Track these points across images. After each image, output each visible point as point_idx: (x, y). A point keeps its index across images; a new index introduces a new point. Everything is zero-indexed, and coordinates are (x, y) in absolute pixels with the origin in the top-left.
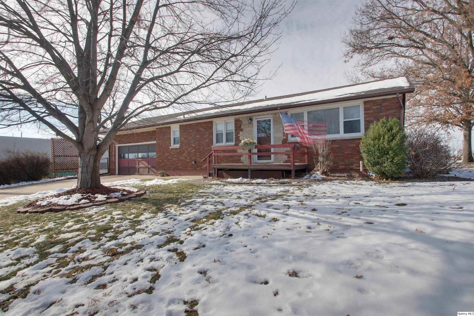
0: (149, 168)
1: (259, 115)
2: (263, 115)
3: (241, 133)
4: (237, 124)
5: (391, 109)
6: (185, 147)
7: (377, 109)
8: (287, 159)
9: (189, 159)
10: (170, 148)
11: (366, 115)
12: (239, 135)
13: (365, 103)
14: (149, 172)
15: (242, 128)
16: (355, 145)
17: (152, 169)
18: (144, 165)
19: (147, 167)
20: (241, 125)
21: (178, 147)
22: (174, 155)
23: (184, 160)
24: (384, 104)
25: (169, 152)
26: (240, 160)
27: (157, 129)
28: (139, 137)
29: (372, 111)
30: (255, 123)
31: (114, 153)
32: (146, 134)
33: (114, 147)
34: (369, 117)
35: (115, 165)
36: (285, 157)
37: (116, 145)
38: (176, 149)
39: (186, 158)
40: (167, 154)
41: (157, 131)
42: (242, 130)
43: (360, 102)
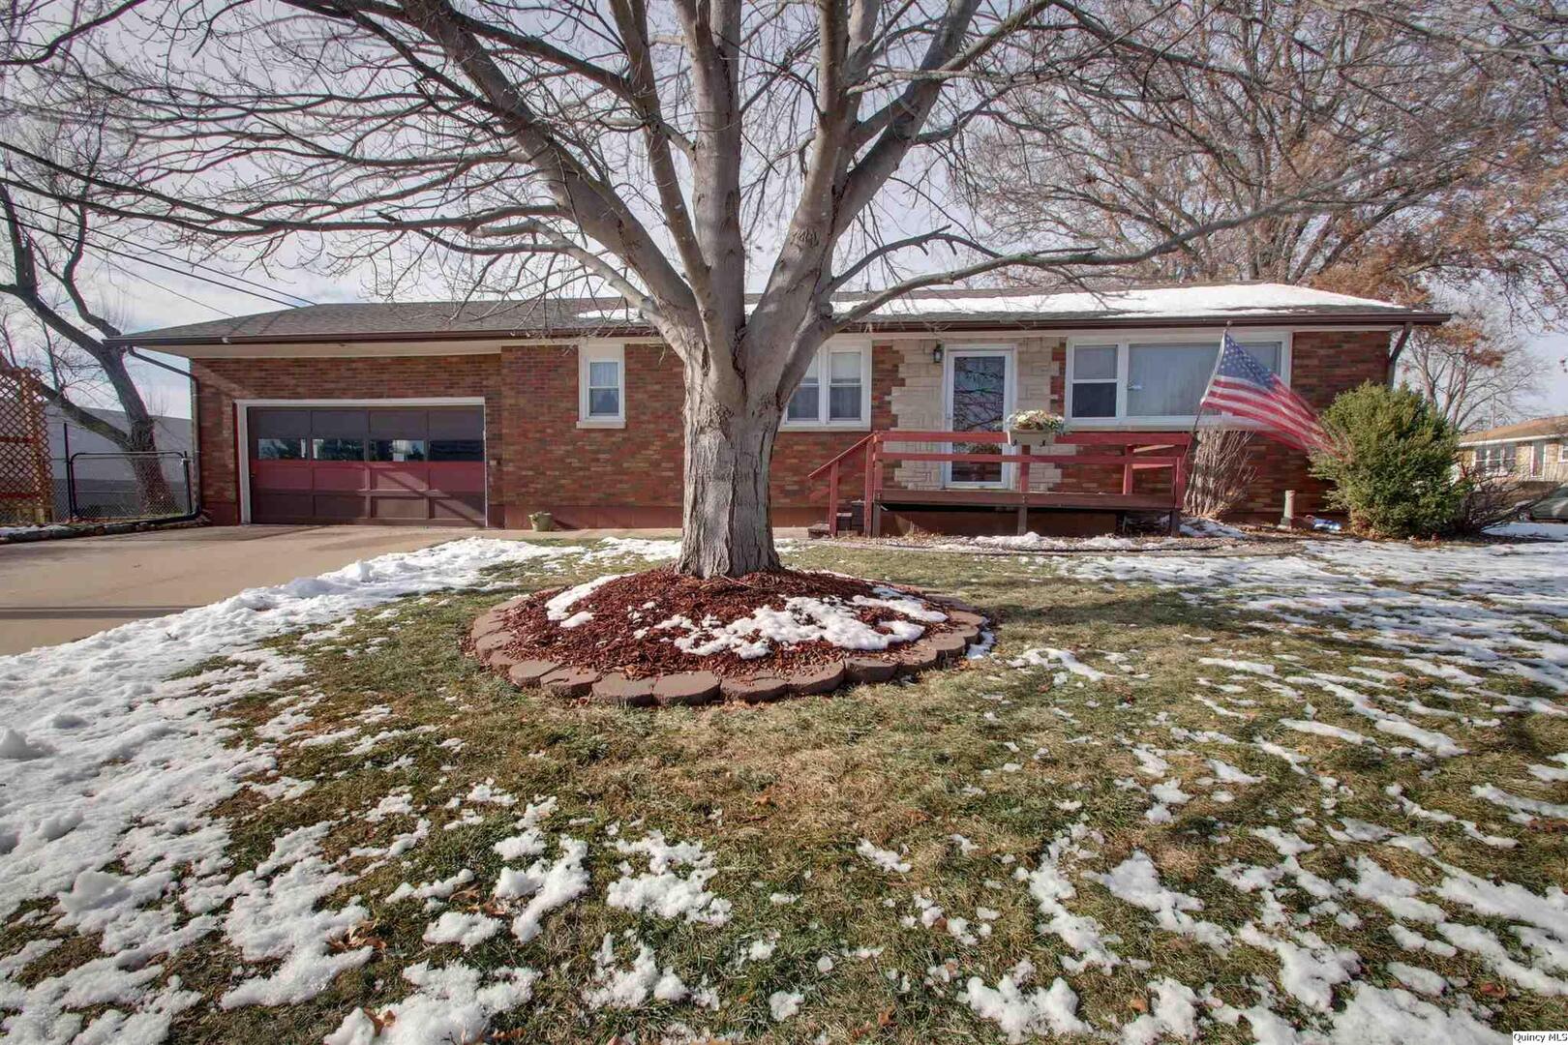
0: (432, 501)
1: (969, 341)
2: (983, 341)
3: (896, 391)
4: (883, 362)
5: (1363, 361)
6: (652, 426)
7: (1328, 356)
8: (1058, 481)
9: (671, 469)
10: (579, 425)
11: (1298, 371)
12: (887, 398)
13: (1296, 337)
14: (432, 515)
15: (901, 376)
16: (1263, 448)
17: (446, 502)
18: (405, 486)
19: (422, 496)
20: (896, 366)
21: (623, 427)
22: (598, 452)
23: (647, 474)
24: (1346, 346)
25: (573, 442)
26: (892, 478)
27: (504, 349)
28: (385, 377)
29: (1316, 362)
30: (949, 363)
31: (227, 434)
32: (422, 367)
33: (229, 410)
34: (1306, 377)
35: (237, 482)
36: (1054, 475)
37: (238, 402)
38: (608, 432)
39: (656, 464)
40: (560, 450)
41: (506, 356)
42: (902, 383)
43: (1283, 335)
